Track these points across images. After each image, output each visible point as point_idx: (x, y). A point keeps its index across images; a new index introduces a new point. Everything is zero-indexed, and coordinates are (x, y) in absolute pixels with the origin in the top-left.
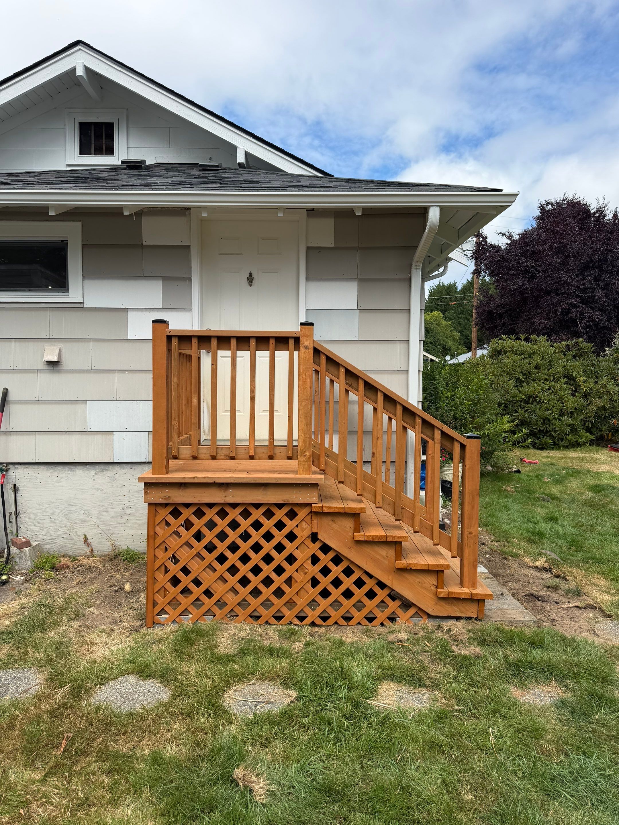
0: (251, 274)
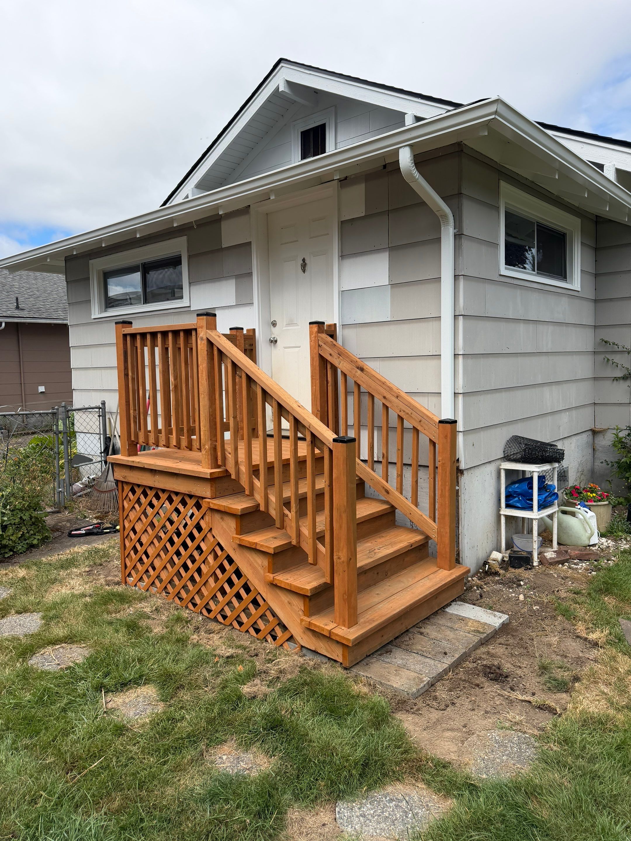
0: (304, 260)
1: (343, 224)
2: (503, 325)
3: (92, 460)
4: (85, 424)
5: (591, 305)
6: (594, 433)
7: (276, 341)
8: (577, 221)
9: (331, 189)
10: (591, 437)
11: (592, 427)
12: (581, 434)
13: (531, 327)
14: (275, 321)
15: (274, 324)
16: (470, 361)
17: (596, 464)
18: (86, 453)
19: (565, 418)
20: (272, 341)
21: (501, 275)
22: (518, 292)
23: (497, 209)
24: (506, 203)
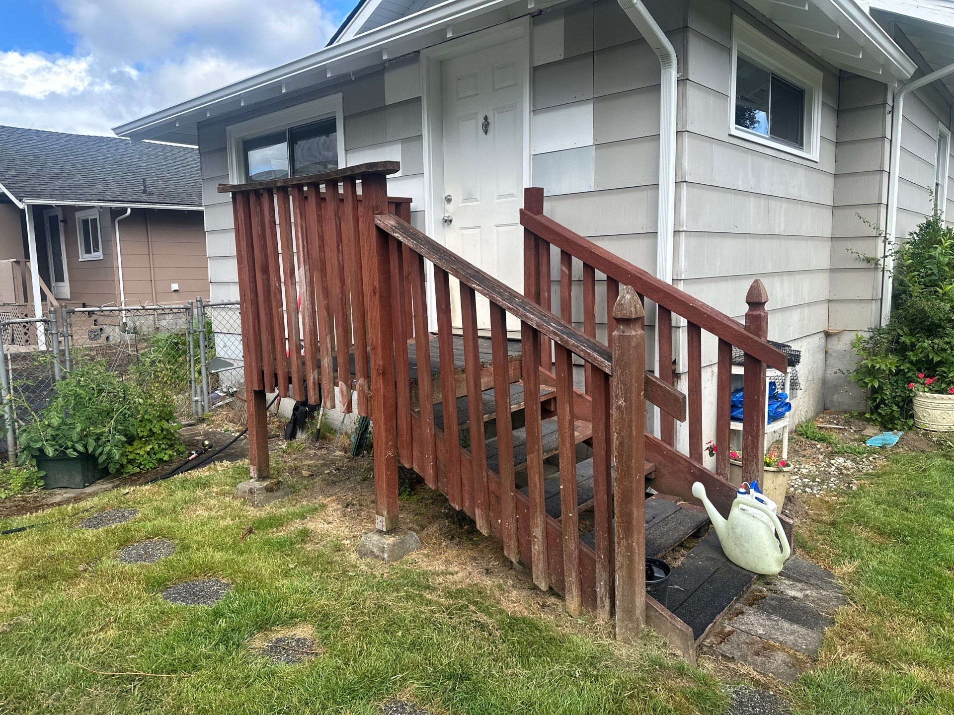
0: (486, 118)
1: (535, 70)
2: (731, 197)
3: (232, 365)
4: (224, 322)
5: (830, 181)
6: (828, 335)
7: (451, 221)
8: (819, 75)
9: (522, 27)
10: (823, 340)
11: (825, 328)
12: (813, 336)
13: (763, 201)
14: (449, 196)
15: (449, 200)
16: (693, 241)
17: (828, 372)
18: (226, 356)
19: (796, 315)
20: (446, 221)
21: (730, 135)
22: (749, 158)
23: (730, 50)
24: (739, 45)
